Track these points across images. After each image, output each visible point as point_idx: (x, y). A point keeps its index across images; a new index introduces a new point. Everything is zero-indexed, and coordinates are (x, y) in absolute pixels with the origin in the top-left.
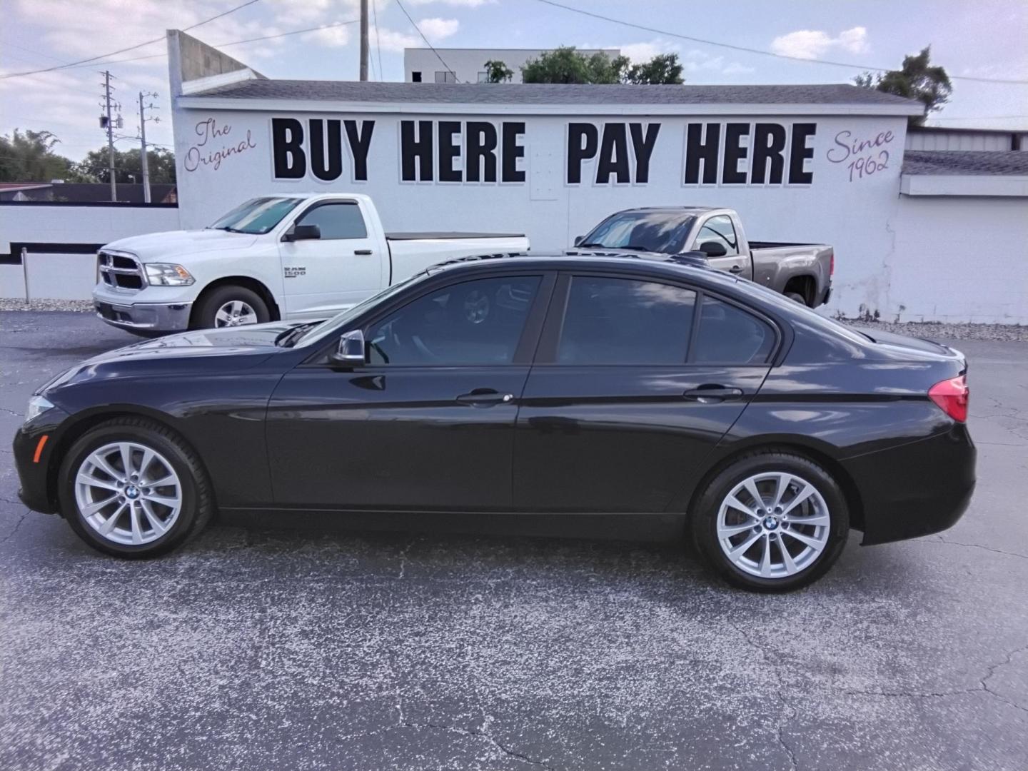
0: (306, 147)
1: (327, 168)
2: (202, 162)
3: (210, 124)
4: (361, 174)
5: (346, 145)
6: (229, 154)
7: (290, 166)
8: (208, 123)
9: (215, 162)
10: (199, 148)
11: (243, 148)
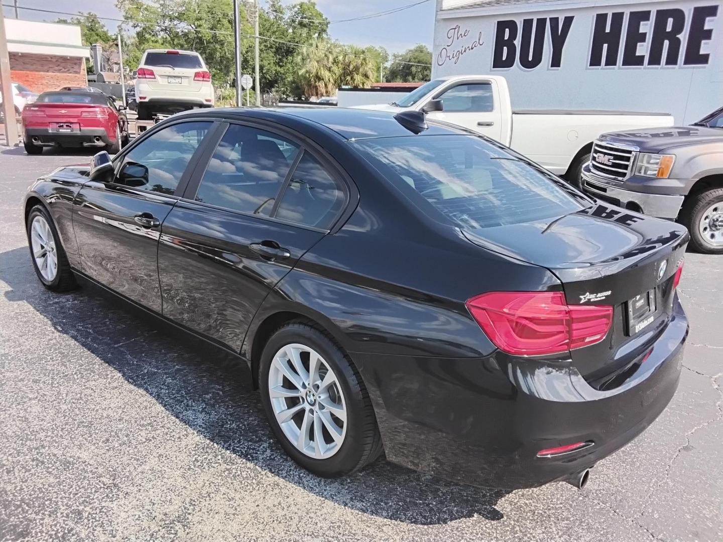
0: (518, 42)
1: (530, 59)
2: (448, 59)
3: (457, 30)
4: (556, 62)
5: (549, 39)
6: (465, 51)
7: (504, 58)
8: (455, 29)
9: (456, 58)
10: (447, 48)
11: (475, 46)
